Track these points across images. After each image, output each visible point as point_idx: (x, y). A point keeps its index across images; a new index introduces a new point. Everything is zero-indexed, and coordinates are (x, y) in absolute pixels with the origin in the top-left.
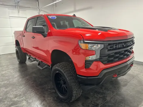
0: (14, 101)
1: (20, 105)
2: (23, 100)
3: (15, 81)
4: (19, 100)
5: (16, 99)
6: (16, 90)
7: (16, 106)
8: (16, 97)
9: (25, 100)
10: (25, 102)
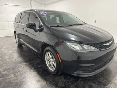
0: (3, 74)
1: (8, 77)
2: (11, 73)
3: (6, 58)
4: (7, 73)
5: (5, 73)
6: (6, 65)
7: (4, 78)
8: (6, 71)
9: (13, 74)
10: (13, 75)
